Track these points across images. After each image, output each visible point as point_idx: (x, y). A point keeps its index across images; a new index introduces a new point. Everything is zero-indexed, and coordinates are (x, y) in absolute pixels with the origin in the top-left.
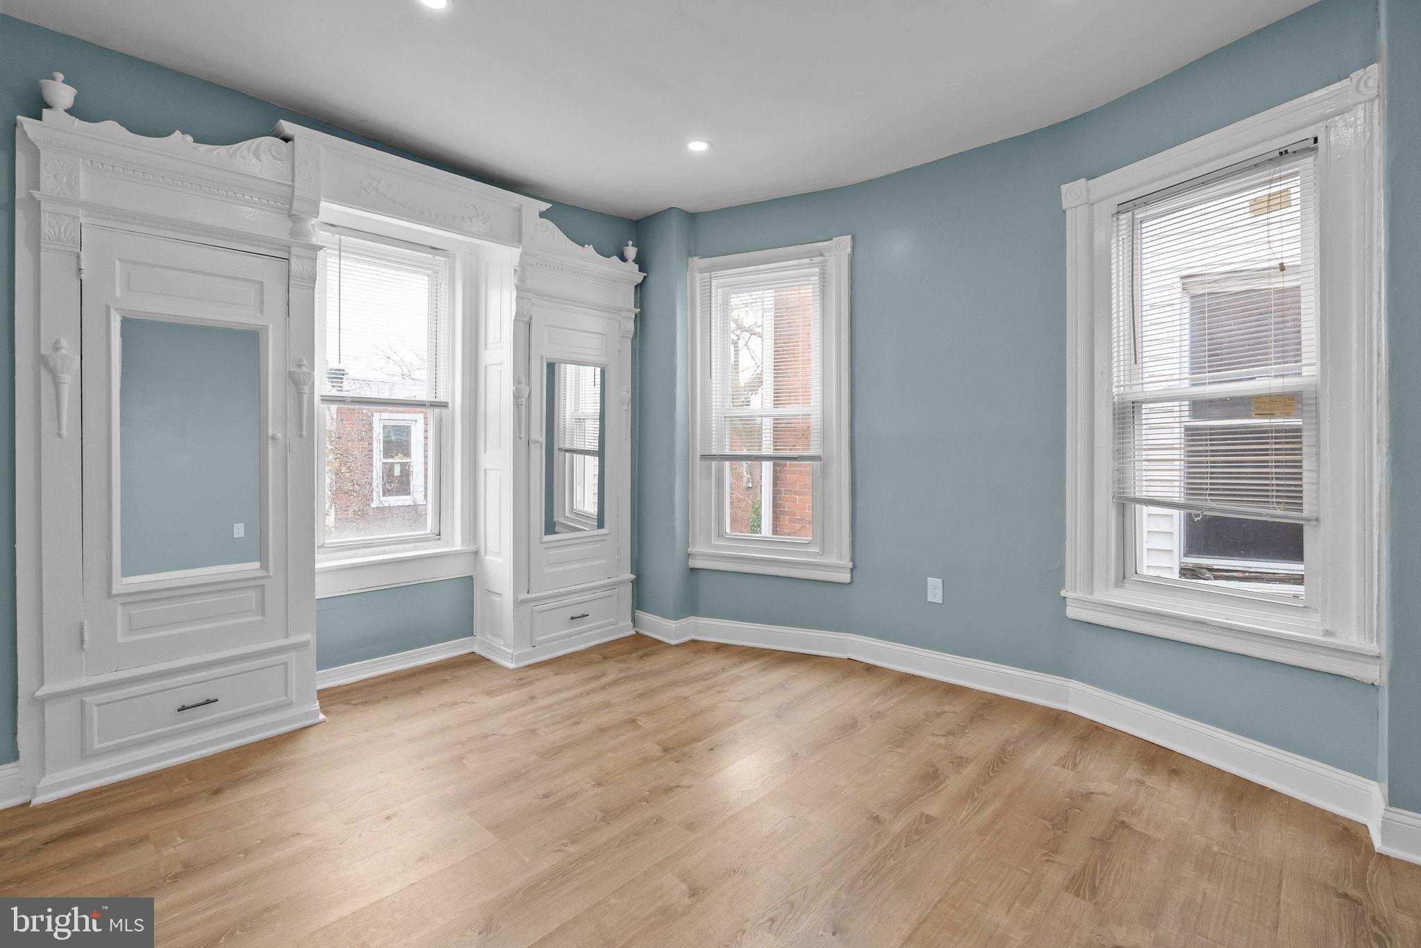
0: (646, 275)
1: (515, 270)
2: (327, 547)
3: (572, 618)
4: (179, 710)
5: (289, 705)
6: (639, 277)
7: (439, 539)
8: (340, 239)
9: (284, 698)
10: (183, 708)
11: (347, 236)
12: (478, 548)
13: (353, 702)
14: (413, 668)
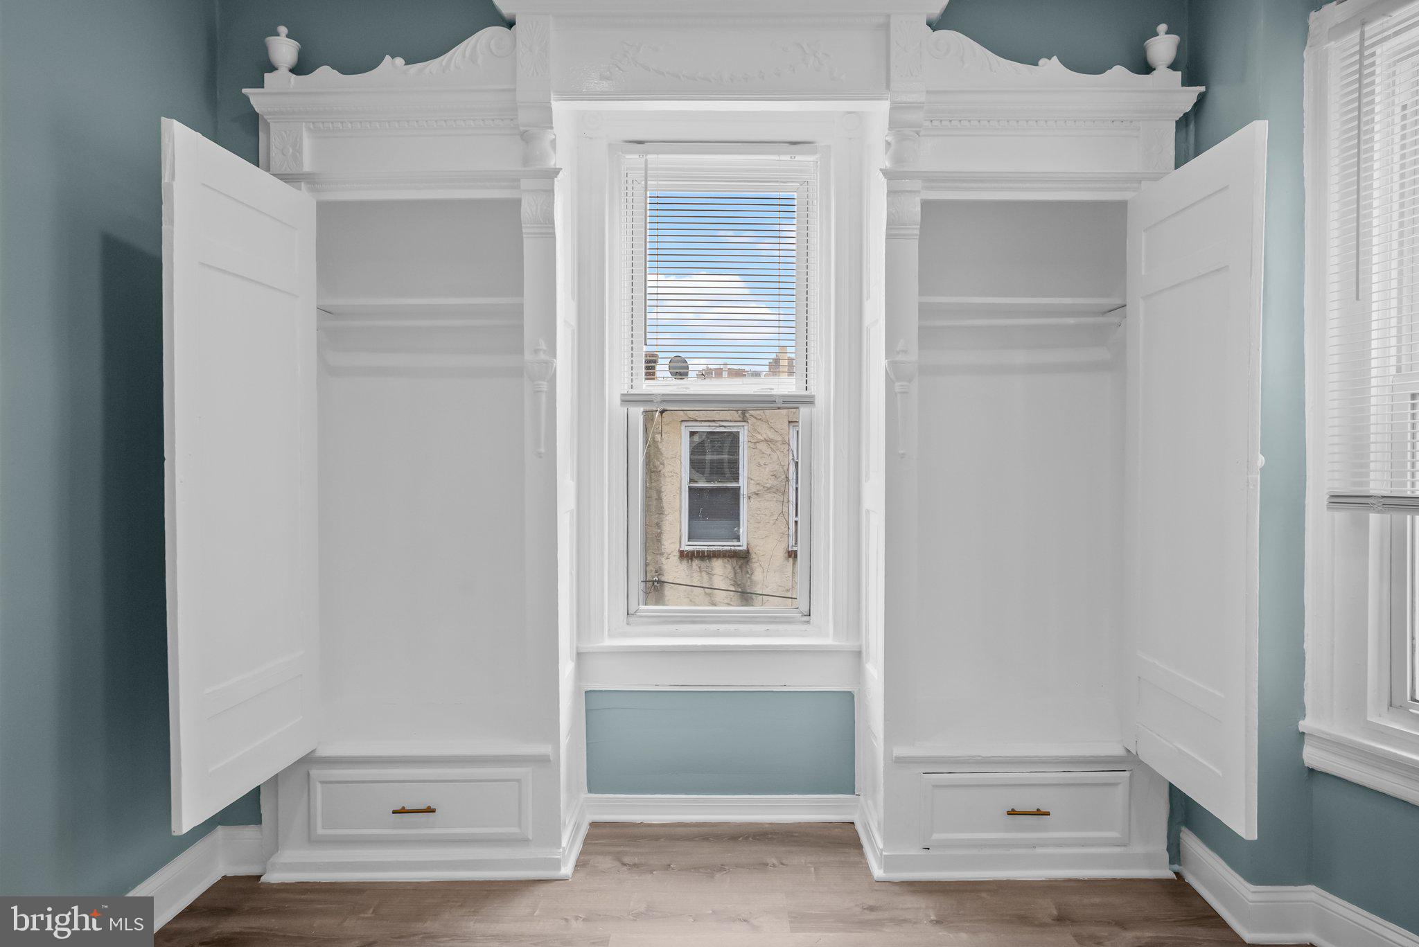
0: (1202, 89)
1: (888, 144)
2: (641, 617)
3: (1012, 813)
4: (394, 812)
5: (523, 841)
6: (1187, 97)
7: (808, 622)
8: (646, 161)
9: (515, 830)
10: (403, 811)
11: (658, 153)
12: (861, 646)
13: (627, 860)
14: (757, 824)
